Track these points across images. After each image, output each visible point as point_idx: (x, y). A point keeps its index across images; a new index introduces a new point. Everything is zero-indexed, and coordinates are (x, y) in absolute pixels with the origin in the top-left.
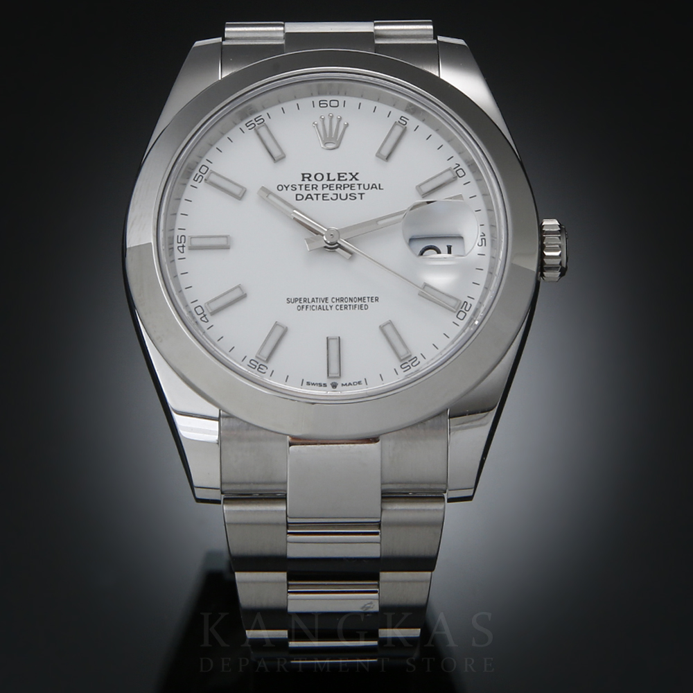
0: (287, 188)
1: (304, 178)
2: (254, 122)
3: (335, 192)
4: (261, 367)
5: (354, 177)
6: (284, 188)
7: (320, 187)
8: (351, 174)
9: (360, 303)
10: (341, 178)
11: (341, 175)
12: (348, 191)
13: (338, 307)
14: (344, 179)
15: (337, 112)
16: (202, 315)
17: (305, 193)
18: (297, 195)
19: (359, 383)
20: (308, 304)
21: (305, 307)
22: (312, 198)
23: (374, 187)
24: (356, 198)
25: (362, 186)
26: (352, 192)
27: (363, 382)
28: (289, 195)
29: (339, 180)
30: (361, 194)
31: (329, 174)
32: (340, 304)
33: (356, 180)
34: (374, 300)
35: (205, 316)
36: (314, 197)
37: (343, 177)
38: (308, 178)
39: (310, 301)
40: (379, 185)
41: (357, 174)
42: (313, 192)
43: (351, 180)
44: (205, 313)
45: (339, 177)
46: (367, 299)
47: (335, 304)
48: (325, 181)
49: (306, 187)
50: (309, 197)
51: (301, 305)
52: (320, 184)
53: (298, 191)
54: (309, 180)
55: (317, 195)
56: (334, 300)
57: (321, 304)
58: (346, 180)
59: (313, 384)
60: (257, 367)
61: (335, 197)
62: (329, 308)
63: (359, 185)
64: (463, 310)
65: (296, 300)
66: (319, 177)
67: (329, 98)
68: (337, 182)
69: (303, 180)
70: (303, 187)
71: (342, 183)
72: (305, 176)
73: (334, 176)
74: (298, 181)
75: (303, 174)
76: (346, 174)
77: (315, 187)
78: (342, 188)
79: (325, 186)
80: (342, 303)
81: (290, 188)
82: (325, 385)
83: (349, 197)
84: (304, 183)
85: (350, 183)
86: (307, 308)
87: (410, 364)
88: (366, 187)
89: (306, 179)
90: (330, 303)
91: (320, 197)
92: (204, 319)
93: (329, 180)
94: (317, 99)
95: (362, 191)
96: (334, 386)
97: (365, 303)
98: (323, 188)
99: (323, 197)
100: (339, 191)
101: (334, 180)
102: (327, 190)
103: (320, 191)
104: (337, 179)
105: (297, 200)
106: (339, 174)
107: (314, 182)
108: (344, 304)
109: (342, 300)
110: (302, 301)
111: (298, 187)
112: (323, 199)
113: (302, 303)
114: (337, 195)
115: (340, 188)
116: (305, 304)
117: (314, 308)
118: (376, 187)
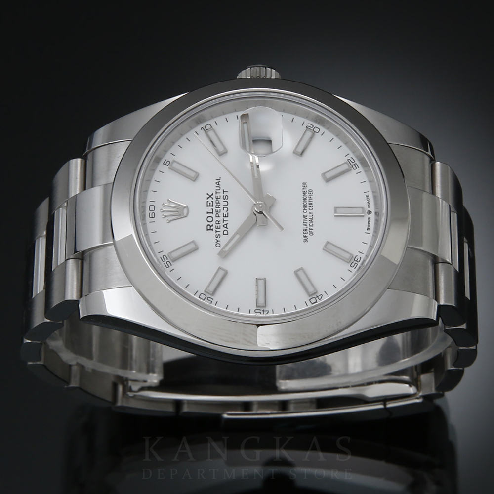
0: (218, 241)
1: (210, 230)
2: (165, 262)
3: (222, 209)
4: (356, 260)
5: (210, 196)
6: (218, 242)
7: (218, 219)
8: (208, 198)
9: (307, 195)
10: (211, 205)
11: (209, 205)
12: (221, 200)
13: (311, 208)
14: (211, 203)
15: (159, 207)
16: (317, 298)
17: (223, 229)
18: (224, 234)
19: (367, 196)
20: (308, 228)
21: (310, 231)
22: (226, 224)
23: (218, 183)
24: (226, 195)
25: (217, 191)
26: (222, 197)
27: (367, 194)
28: (224, 240)
29: (212, 206)
30: (224, 192)
31: (208, 213)
32: (308, 208)
33: (212, 195)
34: (305, 185)
35: (317, 297)
36: (225, 223)
37: (210, 203)
38: (211, 226)
39: (306, 227)
40: (217, 180)
41: (208, 194)
42: (222, 224)
43: (213, 198)
44: (315, 297)
45: (210, 206)
46: (304, 190)
47: (308, 211)
48: (214, 215)
49: (218, 228)
50: (225, 226)
51: (309, 233)
52: (215, 219)
53: (221, 233)
54: (212, 225)
55: (224, 221)
56: (305, 211)
57: (308, 220)
58: (212, 201)
59: (369, 226)
60: (356, 262)
61: (226, 209)
62: (311, 215)
63: (216, 193)
64: (312, 129)
65: (305, 236)
66: (210, 219)
67: (148, 212)
68: (214, 208)
69: (212, 230)
70: (218, 230)
71: (215, 204)
72: (209, 228)
73: (209, 209)
74: (212, 234)
75: (208, 230)
76: (208, 202)
77: (218, 222)
78: (219, 204)
79: (217, 215)
80: (308, 206)
81: (218, 239)
82: (369, 218)
83: (226, 200)
84: (215, 229)
85: (215, 199)
86: (311, 229)
87: (353, 164)
88: (219, 188)
89: (212, 228)
90: (307, 214)
91: (225, 219)
92: (320, 297)
93: (212, 213)
94: (148, 220)
95: (221, 191)
96: (370, 212)
97: (308, 191)
98: (218, 217)
99: (225, 217)
100: (221, 207)
101: (212, 209)
102: (221, 214)
103: (221, 219)
104: (212, 208)
105: (227, 234)
106: (208, 206)
107: (214, 223)
108: (308, 205)
109: (305, 207)
110: (306, 232)
111: (218, 233)
112: (227, 217)
113: (307, 232)
114: (224, 208)
115: (219, 206)
116: (308, 230)
117: (311, 224)
118: (219, 182)
